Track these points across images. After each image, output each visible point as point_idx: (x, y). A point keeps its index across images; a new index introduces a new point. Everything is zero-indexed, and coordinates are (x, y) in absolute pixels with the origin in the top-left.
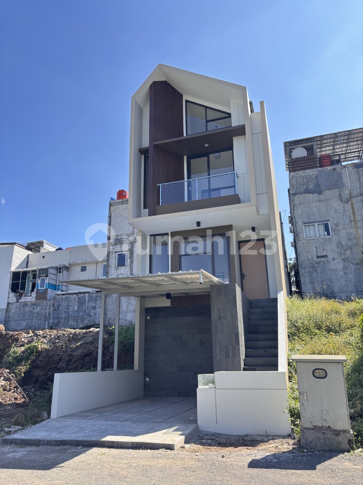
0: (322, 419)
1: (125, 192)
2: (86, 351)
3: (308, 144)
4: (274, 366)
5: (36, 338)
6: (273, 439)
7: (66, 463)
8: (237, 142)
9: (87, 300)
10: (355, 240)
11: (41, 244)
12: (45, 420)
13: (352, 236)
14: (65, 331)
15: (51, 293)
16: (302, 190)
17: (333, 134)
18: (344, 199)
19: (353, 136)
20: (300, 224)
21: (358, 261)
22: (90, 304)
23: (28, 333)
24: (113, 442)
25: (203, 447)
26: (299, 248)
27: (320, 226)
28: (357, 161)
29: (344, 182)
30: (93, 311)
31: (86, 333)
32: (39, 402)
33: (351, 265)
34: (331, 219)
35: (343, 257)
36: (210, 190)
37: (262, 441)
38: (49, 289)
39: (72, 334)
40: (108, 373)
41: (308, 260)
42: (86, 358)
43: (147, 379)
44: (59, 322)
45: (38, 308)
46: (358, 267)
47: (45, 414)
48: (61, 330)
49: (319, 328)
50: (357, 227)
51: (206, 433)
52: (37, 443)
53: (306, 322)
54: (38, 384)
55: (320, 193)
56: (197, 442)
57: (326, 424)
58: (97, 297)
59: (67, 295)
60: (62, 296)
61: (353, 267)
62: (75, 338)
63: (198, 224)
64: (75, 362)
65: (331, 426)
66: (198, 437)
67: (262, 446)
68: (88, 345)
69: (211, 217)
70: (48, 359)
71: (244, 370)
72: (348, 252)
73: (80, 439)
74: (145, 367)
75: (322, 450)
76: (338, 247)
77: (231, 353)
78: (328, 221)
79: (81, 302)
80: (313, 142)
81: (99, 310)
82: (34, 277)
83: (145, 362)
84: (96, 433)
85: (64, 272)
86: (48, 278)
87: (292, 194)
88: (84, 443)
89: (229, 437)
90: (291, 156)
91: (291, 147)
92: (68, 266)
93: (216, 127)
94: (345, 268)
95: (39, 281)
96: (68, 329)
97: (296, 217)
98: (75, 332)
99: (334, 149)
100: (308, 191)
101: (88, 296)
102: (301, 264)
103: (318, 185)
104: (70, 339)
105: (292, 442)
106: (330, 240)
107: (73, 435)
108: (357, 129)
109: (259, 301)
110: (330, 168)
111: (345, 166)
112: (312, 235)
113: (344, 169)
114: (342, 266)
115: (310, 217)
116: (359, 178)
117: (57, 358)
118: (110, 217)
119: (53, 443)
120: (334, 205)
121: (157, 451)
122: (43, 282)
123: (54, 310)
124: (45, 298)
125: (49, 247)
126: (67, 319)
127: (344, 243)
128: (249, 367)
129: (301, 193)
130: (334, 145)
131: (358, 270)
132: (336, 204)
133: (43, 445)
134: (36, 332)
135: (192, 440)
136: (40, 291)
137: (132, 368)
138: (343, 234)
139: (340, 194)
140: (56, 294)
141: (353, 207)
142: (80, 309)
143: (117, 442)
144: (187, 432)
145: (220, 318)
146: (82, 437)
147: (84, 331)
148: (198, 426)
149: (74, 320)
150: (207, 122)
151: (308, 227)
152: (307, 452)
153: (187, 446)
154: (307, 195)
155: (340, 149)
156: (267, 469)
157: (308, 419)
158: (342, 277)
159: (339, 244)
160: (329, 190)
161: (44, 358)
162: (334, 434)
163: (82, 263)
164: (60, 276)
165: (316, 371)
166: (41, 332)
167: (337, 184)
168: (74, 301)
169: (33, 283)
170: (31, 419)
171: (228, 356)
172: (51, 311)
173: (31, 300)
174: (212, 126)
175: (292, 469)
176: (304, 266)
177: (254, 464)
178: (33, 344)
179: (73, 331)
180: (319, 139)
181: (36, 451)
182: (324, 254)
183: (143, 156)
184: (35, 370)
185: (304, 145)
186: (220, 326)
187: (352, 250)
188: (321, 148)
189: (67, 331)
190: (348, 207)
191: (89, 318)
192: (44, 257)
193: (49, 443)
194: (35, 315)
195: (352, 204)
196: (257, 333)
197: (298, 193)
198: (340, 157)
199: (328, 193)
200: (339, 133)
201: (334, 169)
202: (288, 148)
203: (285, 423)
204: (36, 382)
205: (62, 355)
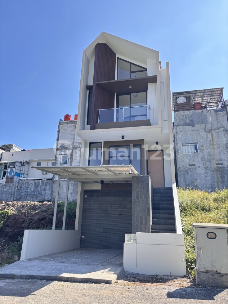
0: (212, 266)
1: (70, 116)
2: (42, 216)
3: (187, 95)
4: (174, 230)
5: (7, 206)
6: (176, 278)
7: (37, 291)
8: (150, 86)
9: (40, 184)
10: (212, 156)
11: (11, 146)
12: (16, 261)
13: (211, 154)
14: (28, 203)
15: (16, 178)
16: (182, 123)
17: (203, 90)
18: (207, 131)
19: (214, 92)
20: (179, 144)
21: (213, 169)
22: (42, 187)
23: (2, 203)
24: (68, 278)
25: (130, 282)
26: (178, 159)
27: (192, 146)
28: (215, 108)
29: (208, 120)
30: (44, 192)
31: (42, 205)
32: (11, 249)
33: (209, 171)
34: (199, 142)
35: (205, 166)
36: (131, 117)
37: (168, 280)
38: (15, 176)
39: (33, 205)
40: (58, 231)
41: (183, 167)
42: (42, 221)
43: (83, 237)
44: (21, 198)
45: (7, 188)
46: (213, 173)
47: (17, 257)
48: (25, 202)
49: (197, 208)
50: (214, 148)
51: (129, 273)
52: (13, 277)
53: (189, 204)
54: (8, 237)
55: (193, 126)
56: (125, 279)
57: (214, 269)
58: (47, 183)
59: (27, 181)
60: (24, 181)
61: (210, 173)
62: (34, 208)
63: (123, 137)
64: (34, 223)
65: (218, 270)
66: (124, 276)
67: (170, 283)
68: (43, 213)
69: (131, 133)
70: (15, 221)
71: (152, 232)
72: (208, 163)
73: (44, 275)
74: (82, 228)
75: (211, 286)
76: (202, 160)
77: (144, 221)
78: (197, 143)
79: (36, 186)
80: (190, 94)
81: (48, 191)
82: (6, 167)
83: (82, 225)
84: (54, 271)
85: (26, 165)
86: (15, 168)
87: (176, 125)
88: (47, 278)
89: (145, 276)
90: (176, 102)
91: (177, 96)
92: (29, 161)
93: (136, 77)
94: (205, 173)
95: (8, 170)
96: (30, 202)
97: (177, 140)
98: (35, 204)
99: (202, 99)
100: (186, 124)
101: (41, 182)
102: (179, 169)
103: (192, 121)
104: (31, 208)
105: (189, 280)
106: (197, 155)
107: (38, 272)
108: (217, 88)
109: (159, 189)
110: (200, 111)
111: (209, 111)
112: (187, 151)
113: (208, 112)
114: (204, 172)
115: (186, 140)
116: (217, 119)
117: (21, 220)
118: (59, 131)
119: (24, 277)
120: (201, 134)
121: (99, 285)
122: (11, 171)
123: (17, 190)
124: (12, 182)
125: (17, 149)
126: (26, 196)
127: (206, 158)
128: (154, 230)
129: (181, 125)
130: (202, 97)
131: (213, 175)
132: (202, 133)
133: (17, 278)
134: (7, 202)
135: (121, 278)
136: (9, 177)
137: (74, 229)
138: (206, 152)
139: (205, 127)
140: (20, 180)
141: (212, 136)
142: (36, 190)
143: (71, 278)
144: (118, 272)
145: (138, 198)
146: (45, 273)
147: (40, 203)
148: (123, 268)
149: (31, 197)
150: (131, 72)
151: (184, 146)
152: (202, 287)
153: (119, 281)
154: (185, 126)
155: (206, 100)
156: (181, 299)
157: (203, 266)
158: (203, 179)
159: (203, 158)
160: (199, 124)
161: (12, 220)
162: (220, 276)
163: (38, 161)
164: (23, 168)
165: (209, 234)
166: (11, 203)
167: (204, 121)
168: (31, 184)
169: (4, 172)
170: (7, 260)
171: (142, 223)
172: (16, 190)
173: (3, 182)
174: (134, 76)
175: (198, 299)
176: (181, 170)
177: (170, 295)
178: (5, 210)
179: (33, 203)
180: (194, 92)
181: (13, 283)
182: (193, 163)
183: (88, 91)
184: (5, 228)
185: (185, 95)
186: (137, 203)
187: (210, 162)
188: (195, 98)
189: (29, 203)
190: (209, 135)
191: (41, 196)
192: (13, 155)
193: (22, 277)
194: (4, 193)
195: (212, 134)
196: (159, 209)
197: (179, 125)
198: (206, 105)
199: (198, 126)
200: (206, 90)
201: (202, 112)
202: (175, 97)
203: (182, 268)
204: (6, 236)
205: (25, 219)
